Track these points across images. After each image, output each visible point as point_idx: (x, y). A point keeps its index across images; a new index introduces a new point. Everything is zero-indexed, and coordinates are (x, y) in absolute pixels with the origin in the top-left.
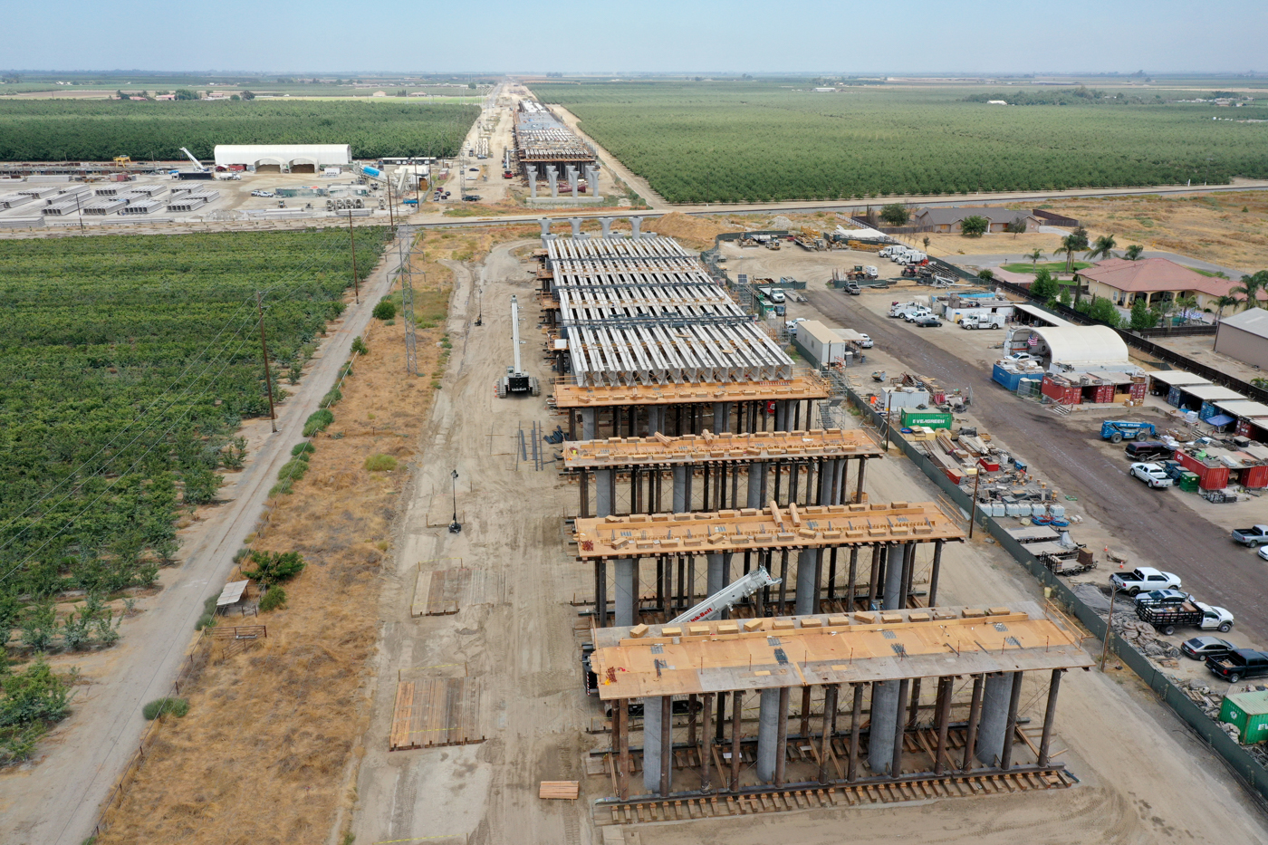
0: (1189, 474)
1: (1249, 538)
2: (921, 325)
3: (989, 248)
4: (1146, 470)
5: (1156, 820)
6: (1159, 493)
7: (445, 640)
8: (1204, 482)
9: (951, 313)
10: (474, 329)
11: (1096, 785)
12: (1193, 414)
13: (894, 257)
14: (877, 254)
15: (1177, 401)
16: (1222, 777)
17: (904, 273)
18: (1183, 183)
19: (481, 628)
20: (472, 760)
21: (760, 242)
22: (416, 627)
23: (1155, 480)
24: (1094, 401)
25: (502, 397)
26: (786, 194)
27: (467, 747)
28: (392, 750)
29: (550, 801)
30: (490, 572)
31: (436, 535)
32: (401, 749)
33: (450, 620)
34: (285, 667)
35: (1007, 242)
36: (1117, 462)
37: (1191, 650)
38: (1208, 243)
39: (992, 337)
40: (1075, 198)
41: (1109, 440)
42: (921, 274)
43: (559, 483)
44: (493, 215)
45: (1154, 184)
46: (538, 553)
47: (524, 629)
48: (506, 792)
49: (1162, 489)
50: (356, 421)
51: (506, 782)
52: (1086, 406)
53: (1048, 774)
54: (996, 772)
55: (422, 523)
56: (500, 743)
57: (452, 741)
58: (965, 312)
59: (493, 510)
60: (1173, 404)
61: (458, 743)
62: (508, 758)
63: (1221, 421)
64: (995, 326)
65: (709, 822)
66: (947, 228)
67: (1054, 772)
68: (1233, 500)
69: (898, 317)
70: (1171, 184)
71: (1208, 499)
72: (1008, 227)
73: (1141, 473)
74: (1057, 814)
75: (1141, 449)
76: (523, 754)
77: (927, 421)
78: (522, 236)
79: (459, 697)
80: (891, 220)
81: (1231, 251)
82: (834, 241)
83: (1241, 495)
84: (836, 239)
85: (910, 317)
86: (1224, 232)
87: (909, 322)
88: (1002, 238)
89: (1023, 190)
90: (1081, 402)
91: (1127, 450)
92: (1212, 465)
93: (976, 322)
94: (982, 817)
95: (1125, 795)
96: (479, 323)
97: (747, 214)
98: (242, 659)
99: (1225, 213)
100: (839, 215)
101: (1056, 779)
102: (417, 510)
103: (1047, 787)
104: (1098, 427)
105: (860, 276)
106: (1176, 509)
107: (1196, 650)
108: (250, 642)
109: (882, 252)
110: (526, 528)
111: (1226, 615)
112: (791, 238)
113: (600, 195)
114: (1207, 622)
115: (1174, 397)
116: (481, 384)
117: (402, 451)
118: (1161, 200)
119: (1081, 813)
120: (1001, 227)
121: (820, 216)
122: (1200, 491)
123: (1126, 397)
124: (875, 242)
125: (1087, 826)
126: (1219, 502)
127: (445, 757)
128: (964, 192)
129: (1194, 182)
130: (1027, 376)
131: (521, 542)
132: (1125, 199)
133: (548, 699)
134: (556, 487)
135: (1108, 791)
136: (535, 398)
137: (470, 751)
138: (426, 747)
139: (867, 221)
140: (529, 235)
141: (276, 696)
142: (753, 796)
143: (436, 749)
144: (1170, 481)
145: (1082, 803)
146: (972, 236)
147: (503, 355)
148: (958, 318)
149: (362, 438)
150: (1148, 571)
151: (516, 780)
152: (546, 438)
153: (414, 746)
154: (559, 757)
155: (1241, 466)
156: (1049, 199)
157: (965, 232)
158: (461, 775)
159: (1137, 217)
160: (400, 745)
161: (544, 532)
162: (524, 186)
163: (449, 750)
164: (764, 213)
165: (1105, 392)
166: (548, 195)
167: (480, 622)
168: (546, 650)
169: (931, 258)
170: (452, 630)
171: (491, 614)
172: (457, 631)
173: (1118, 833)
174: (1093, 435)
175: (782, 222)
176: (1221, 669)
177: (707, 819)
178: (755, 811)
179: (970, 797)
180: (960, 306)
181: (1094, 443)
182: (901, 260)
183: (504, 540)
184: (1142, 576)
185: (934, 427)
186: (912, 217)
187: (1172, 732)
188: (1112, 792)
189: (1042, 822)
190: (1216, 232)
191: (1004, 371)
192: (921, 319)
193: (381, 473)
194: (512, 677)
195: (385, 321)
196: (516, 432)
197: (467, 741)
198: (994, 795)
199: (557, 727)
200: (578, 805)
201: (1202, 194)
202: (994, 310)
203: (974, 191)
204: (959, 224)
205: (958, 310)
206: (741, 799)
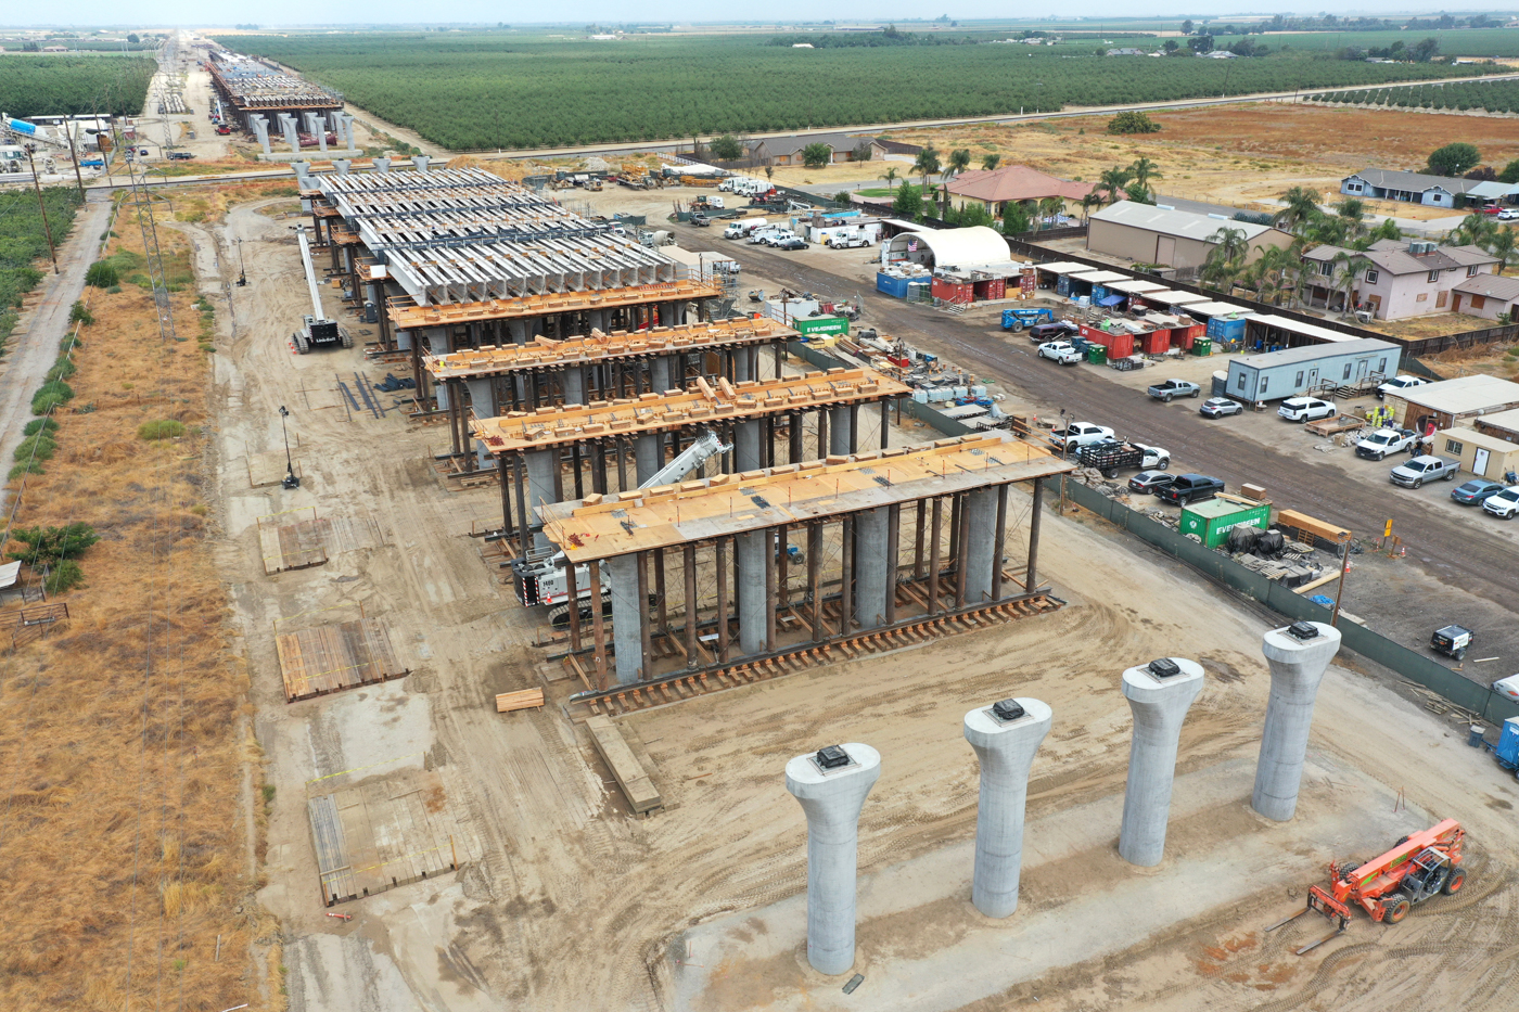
0: (1096, 346)
1: (1165, 392)
2: (786, 248)
3: (837, 177)
4: (1055, 348)
5: (1145, 621)
6: (1070, 369)
7: (319, 591)
8: (1110, 352)
9: (817, 233)
10: (236, 290)
11: (1083, 604)
12: (1084, 299)
13: (737, 189)
14: (716, 189)
15: (1067, 289)
16: (1193, 579)
17: (752, 203)
18: (1016, 112)
19: (363, 573)
20: (400, 694)
21: (577, 184)
22: (274, 585)
23: (1064, 356)
24: (987, 299)
25: (303, 353)
26: (593, 136)
27: (388, 684)
28: (291, 701)
29: (512, 713)
30: (354, 519)
31: (266, 494)
32: (302, 698)
33: (320, 572)
34: (110, 643)
35: (853, 171)
36: (1023, 348)
37: (1139, 484)
38: (1054, 161)
39: (866, 254)
40: (913, 129)
41: (1009, 329)
42: (772, 202)
43: (411, 426)
44: (218, 172)
45: (989, 113)
46: (410, 495)
47: (420, 565)
48: (454, 715)
49: (1072, 364)
50: (106, 393)
51: (450, 706)
52: (979, 303)
53: (1037, 600)
54: (988, 605)
55: (244, 484)
56: (430, 672)
57: (368, 678)
58: (832, 233)
59: (335, 461)
60: (1062, 294)
61: (376, 681)
62: (445, 685)
63: (1113, 300)
64: (866, 244)
65: (702, 699)
66: (787, 160)
67: (1043, 597)
68: (1140, 366)
69: (759, 243)
70: (1004, 113)
71: (1117, 368)
72: (852, 156)
73: (1050, 353)
74: (1053, 633)
75: (1045, 331)
76: (463, 677)
77: (822, 328)
78: (265, 194)
79: (360, 639)
80: (723, 155)
81: (1077, 166)
82: (662, 178)
83: (1147, 361)
84: (666, 174)
85: (773, 241)
86: (1067, 151)
87: (772, 246)
88: (848, 168)
89: (856, 123)
90: (974, 300)
91: (1031, 335)
92: (1118, 333)
93: (844, 240)
94: (983, 647)
95: (1111, 607)
96: (242, 282)
97: (551, 158)
98: (42, 645)
99: (1063, 136)
100: (664, 154)
101: (1045, 603)
102: (230, 473)
103: (1038, 612)
104: (998, 320)
105: (703, 206)
106: (1090, 378)
107: (1143, 484)
108: (47, 626)
109: (722, 186)
110: (384, 473)
111: (1163, 453)
112: (612, 180)
113: (357, 147)
114: (1147, 461)
115: (1063, 286)
116: (269, 343)
117: (187, 415)
118: (998, 127)
119: (1075, 628)
120: (844, 156)
121: (639, 156)
122: (1108, 362)
123: (1017, 291)
124: (712, 176)
125: (1084, 637)
126: (1128, 369)
127: (363, 697)
128: (794, 128)
129: (1026, 111)
130: (914, 280)
131: (384, 487)
132: (963, 128)
133: (474, 624)
134: (409, 431)
135: (1094, 606)
136: (347, 351)
137: (394, 687)
138: (335, 691)
139: (697, 157)
140: (276, 193)
141: (109, 673)
142: (745, 666)
143: (349, 692)
144: (1079, 356)
145: (1074, 620)
146: (816, 167)
147: (288, 312)
148: (825, 238)
149: (123, 409)
150: (1082, 426)
151: (462, 702)
152: (377, 387)
153: (318, 693)
154: (508, 672)
155: (1144, 332)
156: (886, 130)
157: (807, 163)
158: (391, 709)
159: (979, 142)
160: (301, 693)
161: (409, 474)
162: (250, 141)
163: (365, 690)
164: (572, 157)
165: (996, 286)
166: (287, 150)
167: (359, 568)
168: (454, 581)
169: (778, 188)
170: (326, 580)
171: (371, 558)
172: (332, 580)
173: (1114, 637)
174: (994, 328)
175: (597, 163)
176: (1170, 494)
177: (700, 697)
178: (750, 680)
179: (967, 633)
180: (826, 225)
181: (997, 334)
182: (745, 191)
183: (360, 489)
184: (1078, 430)
185: (832, 333)
186: (745, 152)
187: (1139, 553)
188: (1099, 606)
189: (1041, 642)
190: (1060, 152)
191: (890, 278)
192: (784, 242)
193: (165, 441)
194: (421, 610)
195: (105, 290)
196: (335, 385)
197: (386, 678)
198: (990, 628)
199: (494, 645)
200: (546, 710)
201: (1037, 120)
202: (862, 227)
203: (804, 126)
204: (800, 154)
205: (824, 230)
206: (733, 671)
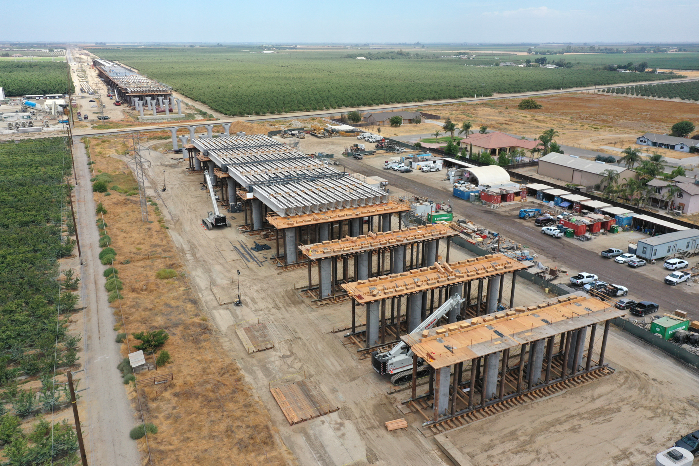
0: (570, 229)
1: (610, 254)
2: (403, 172)
3: (407, 132)
4: (551, 230)
5: (654, 380)
6: (559, 240)
7: (276, 362)
8: (576, 232)
9: (415, 165)
10: (163, 194)
11: (622, 370)
12: (552, 203)
13: (367, 139)
14: (356, 138)
15: (542, 197)
16: (665, 357)
17: (377, 147)
18: (473, 97)
19: (292, 353)
20: (339, 420)
21: (293, 135)
22: (254, 359)
23: (556, 234)
24: (506, 201)
25: (210, 230)
27: (331, 414)
28: (292, 425)
29: (394, 431)
30: (275, 323)
31: (227, 308)
32: (296, 423)
33: (271, 352)
34: (198, 394)
35: (413, 129)
36: (532, 228)
37: (620, 306)
38: (502, 124)
39: (437, 175)
40: (430, 106)
41: (524, 218)
42: (386, 146)
43: (278, 271)
44: (126, 127)
45: (461, 97)
46: (293, 309)
47: (317, 349)
48: (369, 432)
49: (559, 238)
50: (130, 252)
51: (365, 427)
52: (504, 204)
53: (603, 369)
55: (215, 304)
56: (348, 408)
57: (322, 413)
58: (422, 164)
59: (252, 291)
60: (539, 199)
61: (325, 413)
62: (358, 416)
63: (566, 204)
64: (438, 170)
65: (475, 423)
66: (383, 123)
67: (606, 368)
68: (588, 239)
69: (390, 169)
70: (468, 97)
71: (580, 240)
72: (411, 121)
73: (548, 232)
74: (615, 386)
75: (542, 220)
76: (364, 411)
77: (442, 218)
78: (150, 139)
79: (309, 390)
80: (354, 120)
81: (512, 127)
82: (331, 133)
83: (593, 237)
84: (333, 131)
85: (396, 168)
86: (504, 119)
87: (396, 171)
88: (410, 127)
89: (404, 102)
90: (501, 202)
91: (536, 222)
92: (580, 224)
93: (429, 169)
94: (588, 393)
95: (635, 372)
96: (164, 190)
97: (274, 120)
98: (167, 394)
99: (500, 111)
100: (324, 117)
101: (608, 371)
102: (205, 297)
103: (605, 375)
104: (518, 212)
105: (356, 148)
106: (570, 246)
107: (623, 305)
108: (167, 384)
109: (359, 137)
110: (277, 297)
111: (625, 289)
112: (307, 132)
113: (182, 113)
114: (619, 293)
115: (539, 196)
116: (191, 224)
117: (174, 266)
118: (468, 105)
119: (624, 383)
120: (408, 121)
121: (313, 119)
122: (576, 237)
123: (519, 198)
124: (352, 132)
125: (630, 388)
126: (585, 240)
127: (323, 422)
128: (377, 105)
129: (478, 96)
130: (472, 192)
131: (280, 305)
132: (452, 105)
133: (356, 381)
134: (278, 274)
135: (628, 372)
136: (229, 228)
137: (334, 416)
138: (309, 419)
139: (342, 121)
140: (155, 138)
141: (205, 410)
142: (491, 406)
143: (315, 419)
144: (563, 234)
145: (621, 379)
146: (396, 127)
147: (192, 206)
148: (419, 167)
149: (142, 262)
150: (585, 274)
151: (370, 425)
152: (252, 249)
153: (303, 420)
154: (383, 408)
155: (590, 223)
156: (419, 106)
157: (392, 124)
158: (338, 429)
159: (463, 113)
160: (295, 421)
161: (289, 298)
162: (132, 110)
163: (322, 418)
164: (283, 120)
165: (510, 196)
166: (151, 115)
167: (289, 350)
168: (337, 358)
169: (386, 139)
170: (277, 357)
171: (293, 345)
172: (279, 357)
173: (643, 388)
174: (515, 217)
175: (297, 124)
176: (637, 311)
178: (494, 413)
179: (578, 386)
180: (419, 161)
181: (518, 220)
182: (371, 140)
183: (270, 306)
184: (583, 277)
185: (446, 220)
186: (362, 118)
187: (634, 342)
188: (630, 372)
189: (612, 391)
190: (501, 119)
191: (460, 191)
192: (402, 169)
193: (171, 280)
194: (329, 374)
195: (103, 194)
196: (232, 248)
197: (330, 412)
198: (587, 383)
199: (371, 394)
200: (409, 430)
201: (484, 102)
202: (435, 162)
203: (382, 104)
204: (389, 120)
205: (419, 163)
206: (486, 409)
